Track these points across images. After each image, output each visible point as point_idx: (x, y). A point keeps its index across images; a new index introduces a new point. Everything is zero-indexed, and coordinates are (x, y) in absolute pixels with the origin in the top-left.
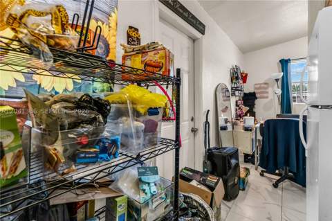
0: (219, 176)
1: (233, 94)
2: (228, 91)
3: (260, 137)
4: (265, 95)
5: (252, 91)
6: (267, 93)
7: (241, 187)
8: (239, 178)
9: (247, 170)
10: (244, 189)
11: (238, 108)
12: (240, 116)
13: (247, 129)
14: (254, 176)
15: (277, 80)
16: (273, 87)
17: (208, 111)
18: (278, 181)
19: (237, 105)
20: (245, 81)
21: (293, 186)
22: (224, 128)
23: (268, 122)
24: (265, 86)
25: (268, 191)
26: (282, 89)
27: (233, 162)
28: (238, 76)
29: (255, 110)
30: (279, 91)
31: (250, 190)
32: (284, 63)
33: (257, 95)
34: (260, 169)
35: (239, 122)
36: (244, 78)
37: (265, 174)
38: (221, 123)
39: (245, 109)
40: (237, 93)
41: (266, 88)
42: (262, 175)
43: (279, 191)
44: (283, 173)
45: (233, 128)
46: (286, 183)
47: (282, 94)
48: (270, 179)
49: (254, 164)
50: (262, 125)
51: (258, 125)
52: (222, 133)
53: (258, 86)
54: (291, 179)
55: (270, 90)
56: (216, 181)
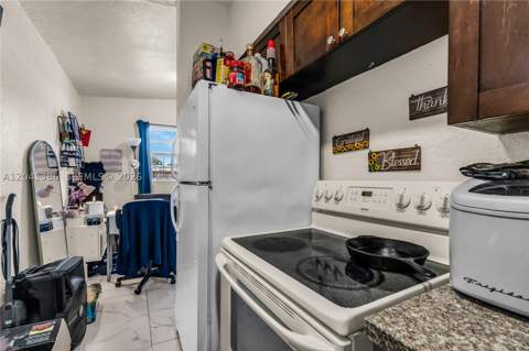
0: (50, 316)
1: (65, 163)
2: (53, 157)
3: (115, 230)
4: (118, 168)
5: (97, 160)
6: (121, 164)
7: (89, 318)
8: (86, 306)
9: (97, 287)
10: (93, 320)
11: (73, 188)
12: (77, 201)
13: (90, 222)
14: (110, 294)
15: (134, 148)
16: (128, 157)
17: (12, 197)
18: (142, 284)
19: (70, 183)
20: (86, 143)
21: (156, 282)
22: (46, 228)
23: (128, 207)
24: (116, 154)
25: (127, 302)
26: (140, 161)
27: (75, 281)
28: (72, 132)
29: (101, 190)
30: (137, 164)
31: (102, 317)
32: (142, 126)
33: (105, 168)
34: (115, 277)
35: (76, 212)
36: (86, 138)
37: (123, 282)
38: (42, 219)
39: (88, 189)
40: (72, 162)
41: (121, 157)
42: (118, 285)
43: (143, 296)
44: (146, 271)
45: (65, 225)
46: (151, 281)
47: (140, 167)
48: (130, 286)
49: (104, 273)
50: (118, 211)
51: (112, 213)
52: (43, 236)
53: (107, 153)
54: (155, 274)
55: (124, 161)
56: (51, 328)
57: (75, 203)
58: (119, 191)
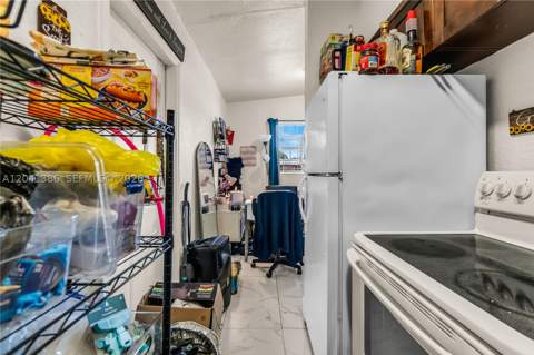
0: (209, 280)
1: (217, 160)
2: (210, 154)
3: (251, 217)
4: (253, 162)
5: (237, 156)
6: (254, 159)
7: (233, 289)
8: (231, 278)
9: (238, 264)
10: (236, 292)
11: (222, 179)
12: (225, 190)
13: (234, 208)
14: (248, 272)
15: (265, 143)
16: (260, 152)
17: (187, 184)
18: (272, 268)
19: (220, 175)
20: (231, 142)
21: (284, 270)
22: (205, 210)
23: (261, 196)
24: (253, 150)
25: (262, 284)
26: (271, 155)
27: (224, 255)
28: (223, 134)
29: (241, 182)
30: (268, 158)
31: (242, 291)
32: (272, 123)
33: (244, 162)
34: (251, 258)
35: (224, 199)
36: (230, 139)
37: (257, 264)
38: (203, 204)
39: (232, 180)
40: (222, 158)
41: (254, 153)
42: (253, 266)
43: (273, 281)
44: (275, 257)
45: (216, 209)
46: (279, 267)
47: (270, 162)
48: (262, 269)
49: (243, 254)
50: (254, 200)
51: (249, 201)
52: (204, 217)
53: (244, 150)
54: (283, 262)
55: (258, 155)
56: (211, 289)
57: (222, 191)
58: (254, 183)
